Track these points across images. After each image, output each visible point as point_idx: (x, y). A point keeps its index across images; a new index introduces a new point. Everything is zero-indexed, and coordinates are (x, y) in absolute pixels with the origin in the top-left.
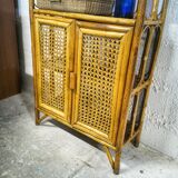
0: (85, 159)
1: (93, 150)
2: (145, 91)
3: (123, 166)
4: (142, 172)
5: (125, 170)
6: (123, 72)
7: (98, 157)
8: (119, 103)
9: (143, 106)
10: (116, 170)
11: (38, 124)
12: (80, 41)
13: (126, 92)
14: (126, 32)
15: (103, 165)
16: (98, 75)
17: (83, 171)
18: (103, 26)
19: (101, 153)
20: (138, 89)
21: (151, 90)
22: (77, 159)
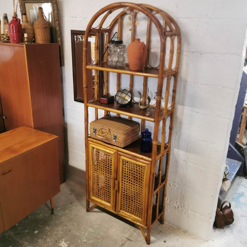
0: (127, 236)
1: (132, 228)
2: (164, 187)
3: (152, 238)
4: (165, 242)
5: (154, 242)
6: (147, 183)
7: (135, 234)
8: (147, 200)
9: (163, 195)
10: (148, 242)
11: (88, 211)
12: (121, 164)
13: (150, 195)
14: (148, 164)
15: (139, 239)
16: (133, 183)
17: (127, 244)
18: (135, 158)
19: (138, 231)
20: (158, 190)
21: (168, 185)
22: (122, 236)
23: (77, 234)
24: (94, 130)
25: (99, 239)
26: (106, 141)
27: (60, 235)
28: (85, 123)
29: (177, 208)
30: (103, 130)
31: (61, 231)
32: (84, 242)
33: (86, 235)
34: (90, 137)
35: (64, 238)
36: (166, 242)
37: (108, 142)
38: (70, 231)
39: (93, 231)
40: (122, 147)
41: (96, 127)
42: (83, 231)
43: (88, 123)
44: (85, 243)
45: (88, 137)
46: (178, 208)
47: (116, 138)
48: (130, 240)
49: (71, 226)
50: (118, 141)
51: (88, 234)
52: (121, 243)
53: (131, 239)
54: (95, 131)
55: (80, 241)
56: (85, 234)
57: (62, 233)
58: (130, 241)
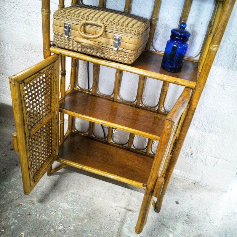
4: (177, 203)
7: (134, 199)
17: (128, 218)
22: (117, 206)
23: (44, 217)
24: (65, 27)
25: (83, 219)
26: (93, 53)
27: (13, 227)
28: (42, 11)
29: (189, 154)
30: (89, 26)
31: (13, 217)
32: (60, 231)
33: (60, 216)
34: (54, 45)
35: (22, 231)
36: (179, 202)
37: (98, 54)
38: (29, 214)
39: (69, 207)
40: (130, 63)
41: (70, 21)
42: (52, 211)
43: (49, 13)
44: (63, 232)
45: (50, 46)
46: (192, 154)
47: (119, 43)
48: (130, 210)
49: (29, 206)
50: (124, 50)
51: (63, 214)
52: (119, 220)
53: (131, 208)
54: (68, 30)
55: (52, 230)
56: (57, 214)
57: (16, 221)
58: (130, 213)
